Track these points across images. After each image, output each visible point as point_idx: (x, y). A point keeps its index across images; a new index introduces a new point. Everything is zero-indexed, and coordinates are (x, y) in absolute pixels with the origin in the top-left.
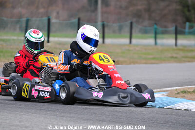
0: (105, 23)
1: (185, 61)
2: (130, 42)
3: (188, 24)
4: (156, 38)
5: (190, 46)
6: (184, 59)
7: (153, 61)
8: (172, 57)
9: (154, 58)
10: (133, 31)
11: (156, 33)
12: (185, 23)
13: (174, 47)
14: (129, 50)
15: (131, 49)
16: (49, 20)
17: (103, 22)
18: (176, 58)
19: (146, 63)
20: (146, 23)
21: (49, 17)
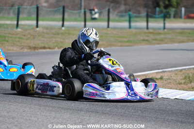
1: (154, 44)
2: (108, 26)
3: (157, 9)
4: (130, 22)
5: (159, 29)
6: (154, 42)
7: (127, 44)
8: (144, 40)
9: (128, 41)
10: (111, 15)
11: (130, 17)
12: (155, 8)
13: (146, 30)
14: (107, 34)
15: (109, 32)
16: (38, 8)
17: (85, 9)
18: (147, 40)
19: (121, 46)
20: (123, 8)
21: (37, 5)
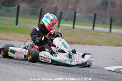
0: (113, 18)
